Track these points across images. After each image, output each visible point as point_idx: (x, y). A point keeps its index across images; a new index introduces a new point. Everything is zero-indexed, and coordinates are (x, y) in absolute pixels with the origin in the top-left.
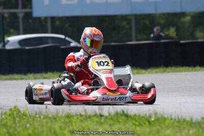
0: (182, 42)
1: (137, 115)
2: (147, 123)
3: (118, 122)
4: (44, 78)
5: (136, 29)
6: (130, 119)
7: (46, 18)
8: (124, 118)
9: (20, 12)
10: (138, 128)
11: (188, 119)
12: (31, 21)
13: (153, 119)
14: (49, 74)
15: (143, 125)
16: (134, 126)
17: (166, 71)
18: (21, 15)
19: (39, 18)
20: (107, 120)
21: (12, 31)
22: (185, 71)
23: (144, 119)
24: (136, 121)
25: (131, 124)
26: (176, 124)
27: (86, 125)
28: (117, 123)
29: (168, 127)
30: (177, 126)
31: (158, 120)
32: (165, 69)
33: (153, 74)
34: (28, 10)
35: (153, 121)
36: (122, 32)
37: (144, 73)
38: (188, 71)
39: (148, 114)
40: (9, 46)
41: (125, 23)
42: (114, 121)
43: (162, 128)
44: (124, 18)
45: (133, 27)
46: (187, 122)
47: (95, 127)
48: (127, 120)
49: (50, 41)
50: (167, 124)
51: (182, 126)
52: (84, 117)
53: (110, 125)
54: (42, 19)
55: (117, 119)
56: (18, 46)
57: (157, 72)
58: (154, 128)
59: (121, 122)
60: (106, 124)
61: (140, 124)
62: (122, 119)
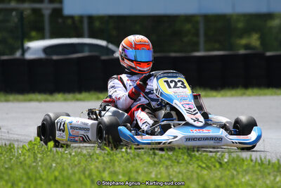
0: (268, 54)
2: (218, 165)
3: (178, 162)
4: (77, 100)
6: (194, 159)
7: (81, 17)
8: (185, 157)
9: (46, 8)
10: (205, 172)
11: (274, 160)
12: (60, 20)
13: (226, 160)
14: (84, 95)
15: (213, 168)
16: (200, 168)
17: (245, 94)
18: (47, 13)
19: (72, 17)
20: (163, 160)
21: (33, 34)
22: (272, 95)
23: (213, 159)
24: (202, 161)
25: (196, 166)
26: (258, 167)
27: (133, 166)
28: (176, 164)
29: (246, 172)
30: (259, 170)
31: (233, 161)
32: (243, 91)
33: (228, 98)
34: (56, 5)
35: (226, 162)
36: (186, 39)
37: (215, 96)
38: (276, 94)
40: (31, 54)
42: (173, 162)
43: (238, 173)
46: (273, 165)
47: (145, 169)
48: (191, 160)
49: (86, 48)
50: (245, 167)
51: (266, 171)
52: (132, 156)
53: (167, 167)
54: (76, 19)
55: (176, 159)
56: (42, 55)
57: (232, 96)
58: (227, 173)
59: (181, 163)
60: (161, 166)
61: (207, 166)
62: (183, 158)
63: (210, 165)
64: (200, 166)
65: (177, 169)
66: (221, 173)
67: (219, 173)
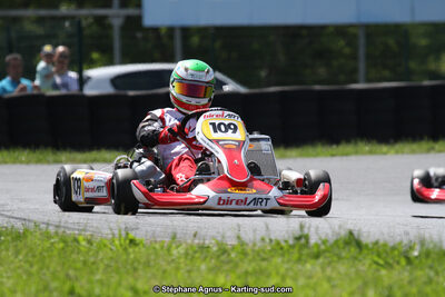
1: (381, 242)
2: (403, 262)
5: (369, 56)
6: (365, 252)
7: (171, 30)
8: (353, 249)
9: (116, 15)
10: (383, 272)
12: (139, 35)
13: (416, 253)
15: (395, 265)
16: (374, 266)
17: (433, 149)
18: (117, 23)
19: (155, 30)
21: (95, 56)
23: (396, 252)
24: (379, 255)
25: (368, 262)
28: (336, 260)
31: (427, 254)
32: (431, 144)
33: (406, 156)
34: (131, 11)
35: (416, 257)
37: (385, 154)
39: (405, 242)
40: (92, 88)
41: (342, 43)
43: (437, 273)
44: (341, 31)
45: (362, 52)
48: (360, 253)
54: (163, 32)
56: (109, 90)
57: (413, 152)
58: (419, 273)
59: (344, 258)
61: (387, 263)
62: (349, 251)
63: (391, 261)
64: (375, 262)
65: (342, 268)
66: (411, 274)
67: (406, 274)
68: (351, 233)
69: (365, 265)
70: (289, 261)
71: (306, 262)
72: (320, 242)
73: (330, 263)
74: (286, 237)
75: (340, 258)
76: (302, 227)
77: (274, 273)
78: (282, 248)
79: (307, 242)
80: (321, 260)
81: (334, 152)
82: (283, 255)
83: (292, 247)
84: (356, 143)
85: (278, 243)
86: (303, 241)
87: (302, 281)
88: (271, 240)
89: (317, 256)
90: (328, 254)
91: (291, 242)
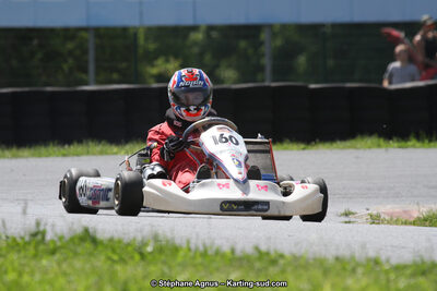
63: (126, 258)
64: (109, 258)
65: (78, 264)
67: (140, 269)
68: (86, 230)
69: (100, 261)
70: (25, 257)
71: (41, 258)
72: (56, 239)
73: (65, 260)
74: (22, 234)
75: (76, 254)
76: (38, 224)
77: (10, 269)
78: (18, 244)
79: (43, 238)
80: (57, 256)
81: (65, 152)
82: (19, 251)
83: (29, 243)
84: (87, 143)
85: (14, 240)
86: (39, 237)
87: (38, 277)
88: (7, 237)
89: (53, 252)
90: (63, 251)
91: (27, 238)
